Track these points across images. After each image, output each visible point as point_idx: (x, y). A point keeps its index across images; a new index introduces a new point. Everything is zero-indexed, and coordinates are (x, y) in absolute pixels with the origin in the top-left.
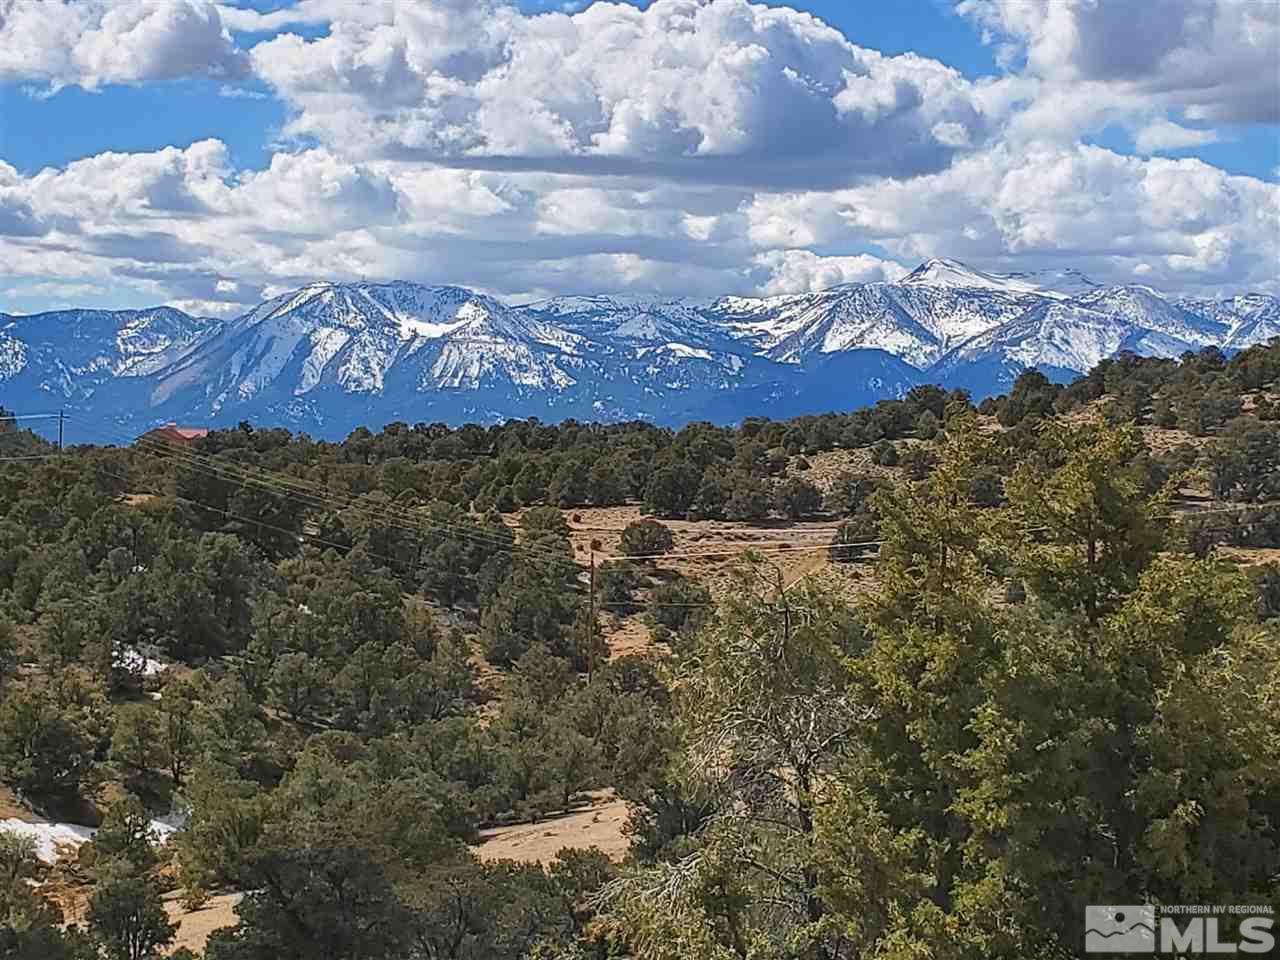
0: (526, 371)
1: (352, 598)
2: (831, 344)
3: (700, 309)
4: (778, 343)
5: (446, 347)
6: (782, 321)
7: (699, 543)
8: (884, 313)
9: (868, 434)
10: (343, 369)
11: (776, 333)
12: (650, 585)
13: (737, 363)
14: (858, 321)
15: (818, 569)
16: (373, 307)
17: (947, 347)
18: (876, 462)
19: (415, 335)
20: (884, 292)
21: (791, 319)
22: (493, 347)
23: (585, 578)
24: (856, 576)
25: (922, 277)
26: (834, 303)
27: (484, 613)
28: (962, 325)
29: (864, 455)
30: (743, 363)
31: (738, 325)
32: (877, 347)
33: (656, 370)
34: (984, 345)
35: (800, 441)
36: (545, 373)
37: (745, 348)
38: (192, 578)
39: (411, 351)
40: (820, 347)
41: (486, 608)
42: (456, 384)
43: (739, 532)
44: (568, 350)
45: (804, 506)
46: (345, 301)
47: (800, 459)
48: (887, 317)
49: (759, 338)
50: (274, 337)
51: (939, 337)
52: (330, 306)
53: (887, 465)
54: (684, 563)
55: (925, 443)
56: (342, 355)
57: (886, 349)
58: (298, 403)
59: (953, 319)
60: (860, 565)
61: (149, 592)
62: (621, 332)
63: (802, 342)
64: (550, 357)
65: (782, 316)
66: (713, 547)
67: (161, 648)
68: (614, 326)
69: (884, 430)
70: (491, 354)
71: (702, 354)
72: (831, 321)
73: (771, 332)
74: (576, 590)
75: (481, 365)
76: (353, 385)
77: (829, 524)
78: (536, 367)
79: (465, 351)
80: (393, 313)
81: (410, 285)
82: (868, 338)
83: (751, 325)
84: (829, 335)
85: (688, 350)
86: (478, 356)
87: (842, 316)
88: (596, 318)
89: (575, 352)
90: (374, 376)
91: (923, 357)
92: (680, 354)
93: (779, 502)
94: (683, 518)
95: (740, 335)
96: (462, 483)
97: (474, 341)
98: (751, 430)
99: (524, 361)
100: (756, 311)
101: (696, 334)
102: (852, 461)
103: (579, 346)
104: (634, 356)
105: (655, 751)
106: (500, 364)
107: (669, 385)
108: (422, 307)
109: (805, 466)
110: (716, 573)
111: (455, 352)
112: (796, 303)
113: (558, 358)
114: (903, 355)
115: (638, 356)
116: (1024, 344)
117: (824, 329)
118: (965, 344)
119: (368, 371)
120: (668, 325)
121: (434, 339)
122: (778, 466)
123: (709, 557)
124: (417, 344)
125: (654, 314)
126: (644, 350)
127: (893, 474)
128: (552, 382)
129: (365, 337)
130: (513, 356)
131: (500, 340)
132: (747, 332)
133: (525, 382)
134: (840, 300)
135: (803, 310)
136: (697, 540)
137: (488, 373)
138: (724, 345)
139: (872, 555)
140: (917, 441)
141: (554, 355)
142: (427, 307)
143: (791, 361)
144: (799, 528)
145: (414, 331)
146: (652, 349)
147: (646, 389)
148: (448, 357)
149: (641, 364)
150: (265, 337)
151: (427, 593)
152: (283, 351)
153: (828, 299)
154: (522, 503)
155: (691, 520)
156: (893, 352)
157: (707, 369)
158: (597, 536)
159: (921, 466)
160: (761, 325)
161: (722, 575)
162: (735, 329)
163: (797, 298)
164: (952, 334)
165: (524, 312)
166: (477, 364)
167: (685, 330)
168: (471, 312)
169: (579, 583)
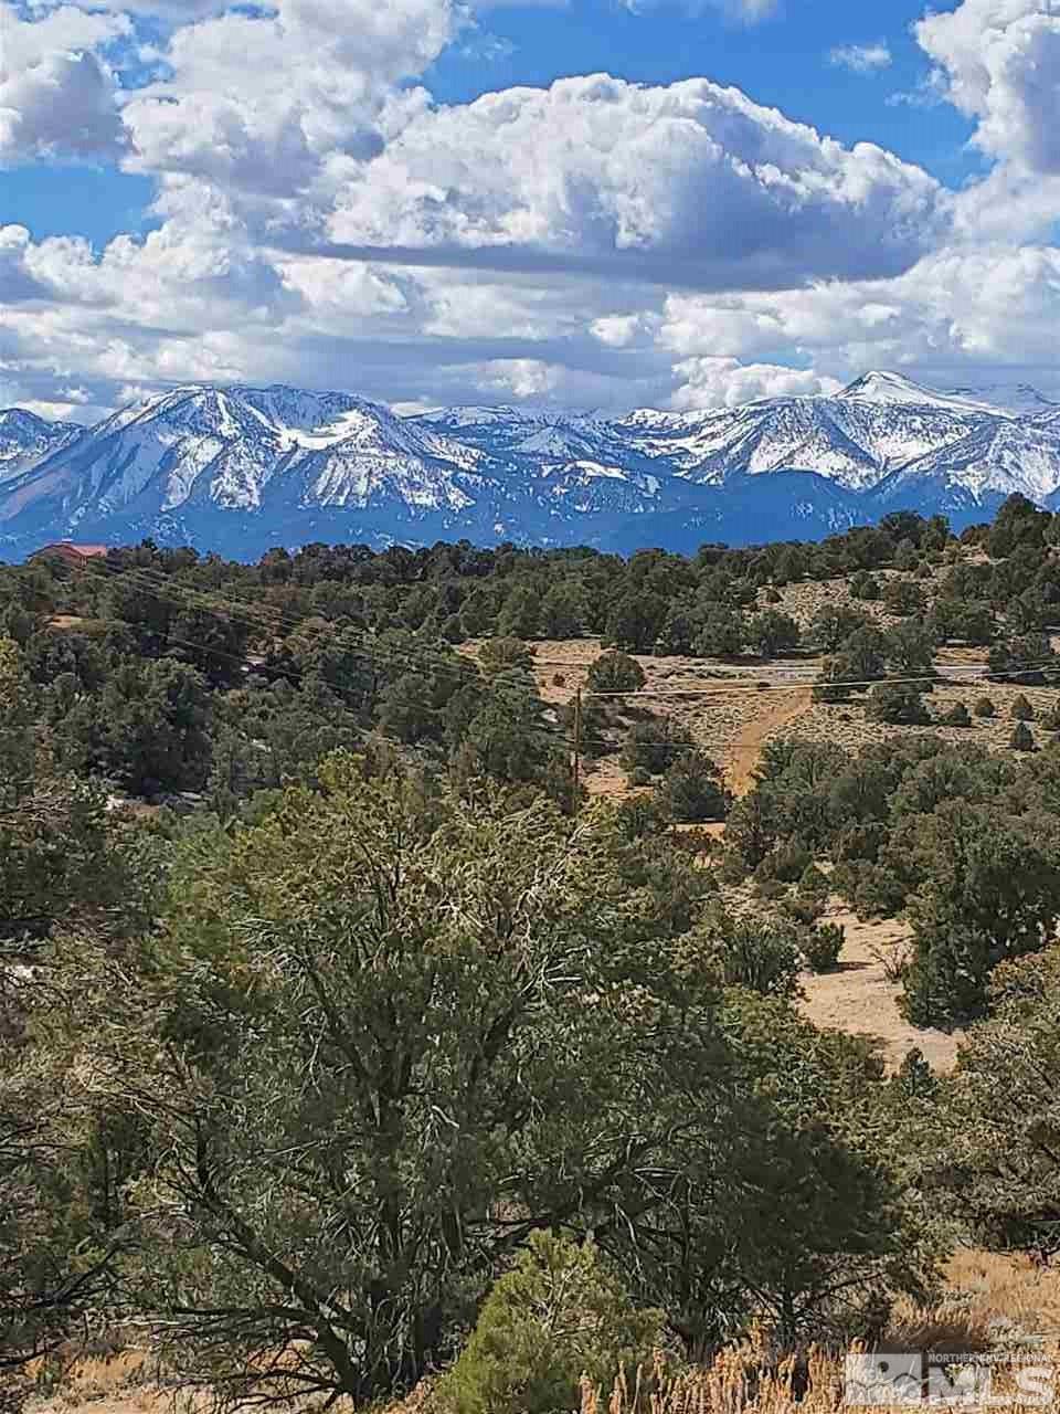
0: (419, 489)
1: (320, 732)
2: (758, 464)
3: (613, 423)
4: (699, 462)
5: (330, 461)
6: (704, 438)
7: (668, 680)
8: (817, 431)
9: (842, 564)
10: (216, 483)
11: (697, 451)
12: (620, 725)
13: (653, 484)
14: (787, 439)
15: (802, 709)
16: (250, 413)
17: (885, 469)
18: (854, 594)
19: (296, 446)
20: (816, 407)
21: (713, 436)
22: (383, 462)
23: (550, 716)
24: (845, 717)
25: (859, 391)
26: (761, 418)
27: (450, 752)
28: (902, 446)
29: (840, 587)
30: (660, 483)
31: (656, 442)
32: (808, 468)
33: (564, 491)
34: (927, 468)
35: (768, 571)
36: (441, 491)
37: (662, 467)
38: (148, 707)
39: (291, 465)
40: (745, 468)
41: (453, 746)
42: (341, 502)
43: (713, 669)
44: (466, 466)
45: (780, 642)
46: (217, 407)
47: (769, 591)
48: (821, 435)
49: (678, 456)
50: (138, 446)
51: (877, 459)
52: (201, 411)
53: (865, 598)
54: (653, 702)
55: (904, 574)
56: (214, 469)
57: (818, 471)
58: (166, 521)
59: (893, 438)
60: (849, 706)
61: (100, 721)
62: (525, 447)
63: (726, 461)
64: (446, 474)
65: (705, 432)
66: (686, 684)
67: (116, 782)
68: (516, 440)
69: (860, 560)
70: (380, 469)
71: (615, 473)
72: (758, 440)
73: (692, 450)
74: (543, 730)
75: (370, 481)
76: (226, 502)
77: (810, 662)
78: (430, 485)
79: (351, 466)
80: (272, 421)
81: (292, 391)
82: (799, 458)
83: (669, 442)
84: (755, 454)
85: (599, 469)
86: (366, 471)
87: (770, 433)
88: (498, 432)
89: (474, 469)
90: (249, 491)
91: (857, 480)
92: (590, 473)
93: (753, 636)
94: (648, 653)
95: (657, 453)
96: (400, 611)
97: (361, 455)
98: (710, 558)
99: (417, 478)
100: (676, 427)
101: (610, 451)
102: (827, 594)
103: (479, 463)
104: (539, 475)
105: (684, 899)
106: (390, 481)
107: (578, 508)
108: (304, 416)
109: (776, 599)
110: (690, 714)
111: (341, 465)
112: (720, 418)
113: (454, 475)
114: (837, 478)
115: (544, 474)
116: (970, 468)
117: (751, 446)
118: (905, 467)
119: (243, 485)
120: (577, 440)
121: (318, 451)
122: (747, 598)
123: (681, 696)
124: (298, 456)
125: (562, 428)
126: (550, 468)
127: (874, 608)
128: (448, 500)
129: (241, 448)
130: (405, 472)
131: (391, 454)
132: (665, 450)
133: (417, 501)
134: (767, 417)
135: (727, 426)
136: (667, 677)
137: (377, 491)
138: (638, 464)
139: (861, 696)
140: (897, 573)
141: (450, 472)
142: (309, 415)
143: (713, 482)
144: (776, 666)
145: (295, 442)
146: (559, 467)
147: (553, 512)
148: (333, 471)
149: (546, 484)
150: (128, 445)
151: (386, 729)
152: (147, 462)
153: (754, 414)
154: (468, 633)
155: (656, 656)
156: (826, 475)
157: (621, 490)
158: (559, 671)
159: (906, 600)
160: (680, 443)
161: (697, 715)
162: (651, 446)
163: (721, 412)
164: (891, 455)
165: (418, 424)
166: (364, 481)
167: (595, 446)
168: (358, 422)
169: (544, 721)
